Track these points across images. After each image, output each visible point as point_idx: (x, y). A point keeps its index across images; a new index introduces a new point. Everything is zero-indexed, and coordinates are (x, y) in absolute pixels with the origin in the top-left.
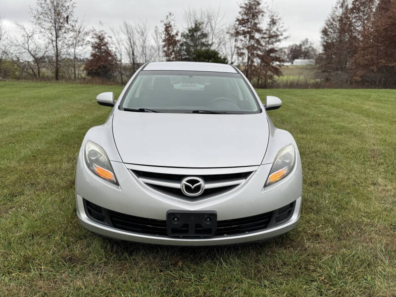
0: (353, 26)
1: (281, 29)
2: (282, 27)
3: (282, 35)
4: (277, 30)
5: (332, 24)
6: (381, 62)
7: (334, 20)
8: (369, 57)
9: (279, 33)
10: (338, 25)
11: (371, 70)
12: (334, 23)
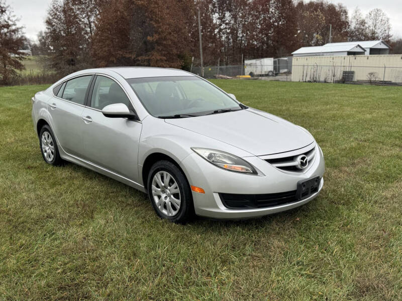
0: (78, 18)
1: (14, 19)
2: (14, 16)
3: (15, 25)
4: (9, 19)
5: (56, 14)
6: (118, 54)
7: (57, 10)
8: (106, 49)
9: (10, 23)
10: (62, 15)
11: (111, 61)
12: (58, 14)
